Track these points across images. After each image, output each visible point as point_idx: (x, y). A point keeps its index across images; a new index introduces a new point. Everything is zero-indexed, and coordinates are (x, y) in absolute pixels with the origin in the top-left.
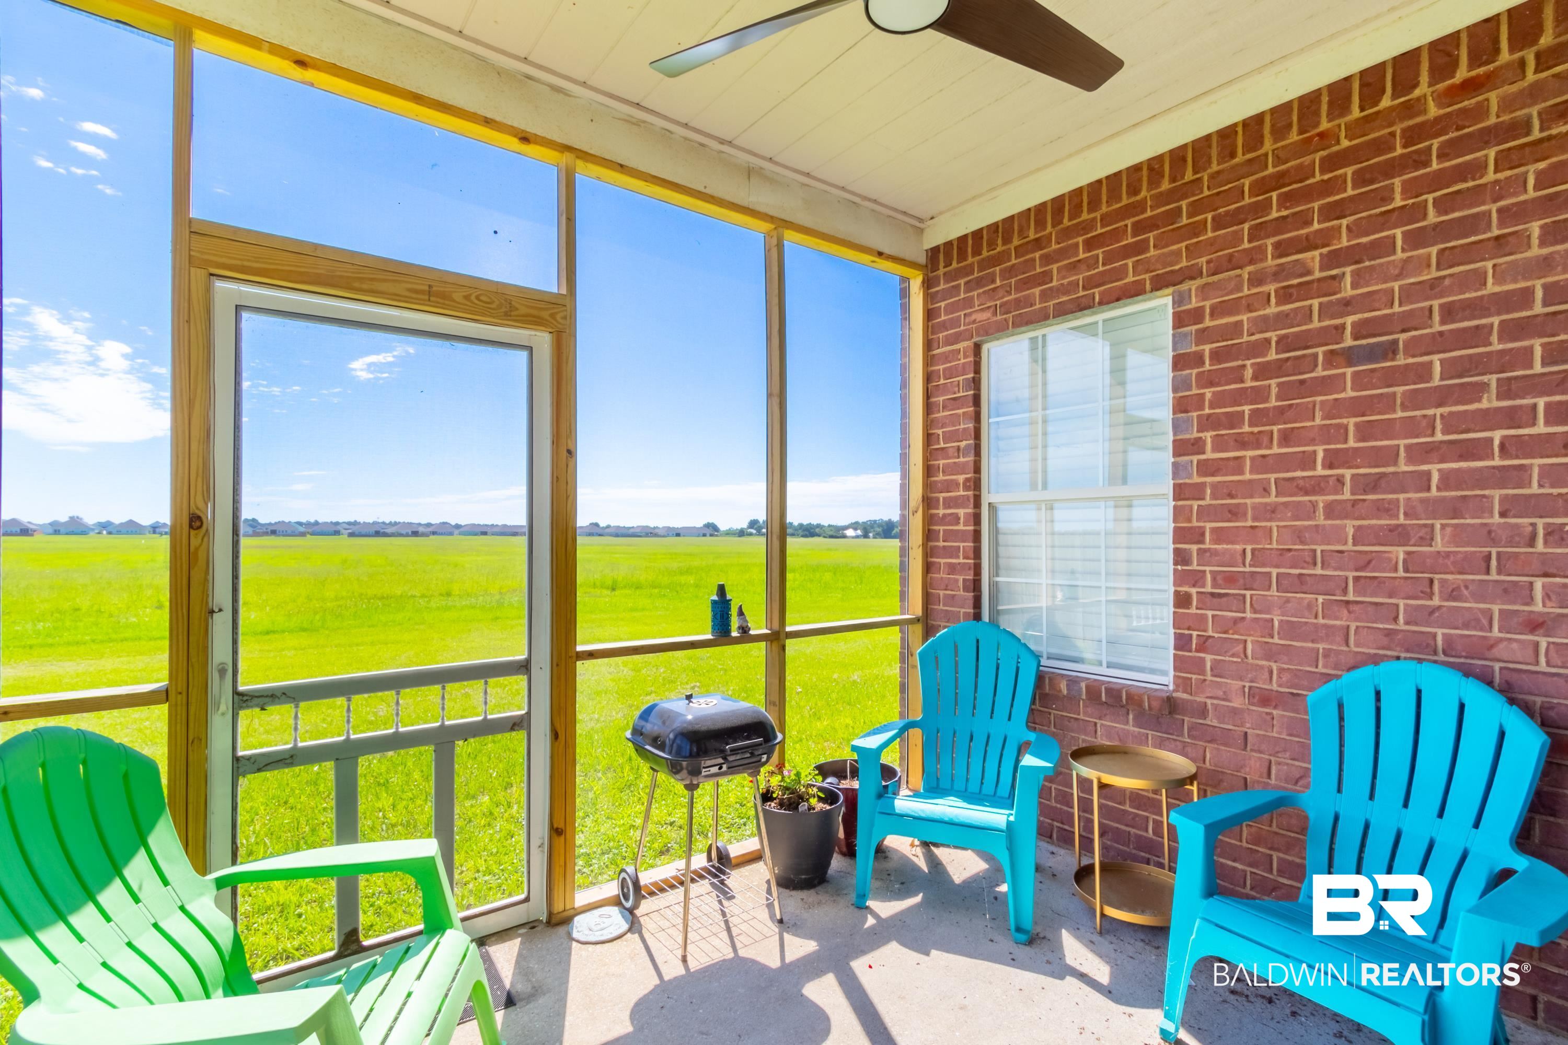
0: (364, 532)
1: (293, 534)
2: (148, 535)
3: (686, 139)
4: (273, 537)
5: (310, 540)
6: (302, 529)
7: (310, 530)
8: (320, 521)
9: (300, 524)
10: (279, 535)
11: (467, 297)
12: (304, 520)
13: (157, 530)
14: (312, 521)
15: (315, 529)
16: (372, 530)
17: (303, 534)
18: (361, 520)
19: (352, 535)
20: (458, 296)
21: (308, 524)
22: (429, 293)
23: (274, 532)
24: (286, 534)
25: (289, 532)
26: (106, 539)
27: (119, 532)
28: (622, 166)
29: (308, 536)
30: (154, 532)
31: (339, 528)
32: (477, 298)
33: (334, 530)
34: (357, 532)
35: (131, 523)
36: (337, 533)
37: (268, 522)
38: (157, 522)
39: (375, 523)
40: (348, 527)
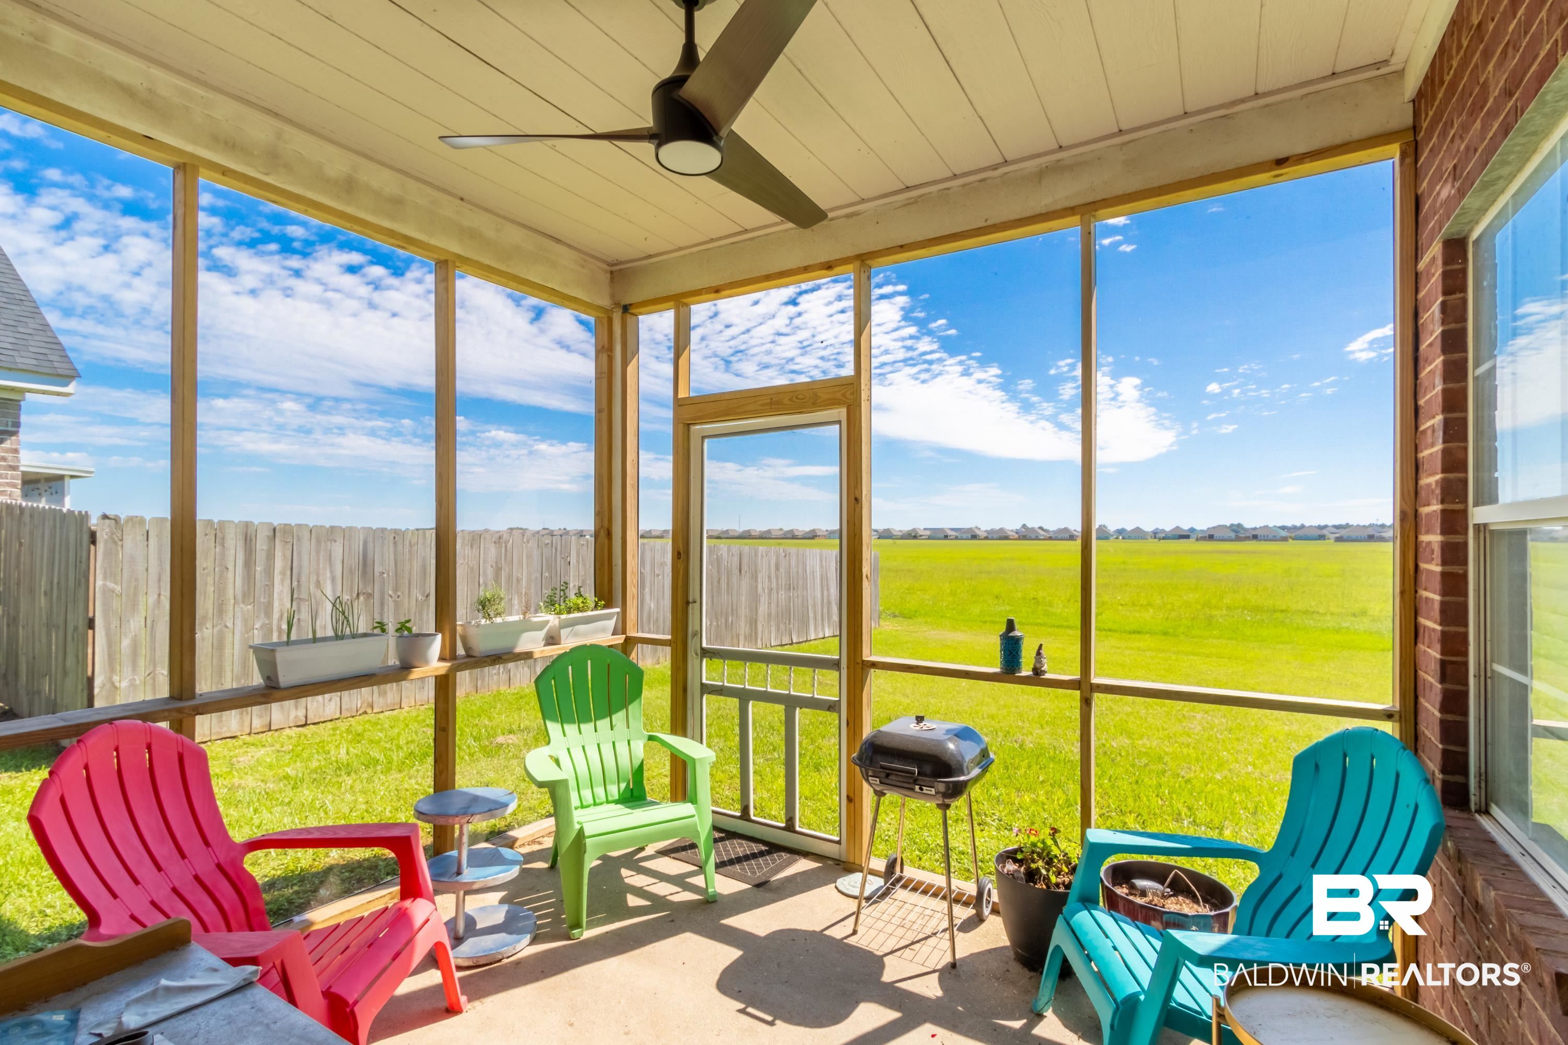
0: (1354, 535)
1: (1274, 539)
2: (1150, 540)
3: (964, 185)
4: (1254, 542)
5: (1292, 546)
6: (1284, 533)
7: (1293, 535)
8: (1307, 524)
9: (1283, 528)
10: (1260, 540)
11: (791, 400)
12: (1289, 524)
13: (1157, 536)
14: (1298, 524)
15: (1299, 534)
16: (1365, 534)
17: (1285, 539)
18: (1353, 522)
19: (1339, 539)
20: (786, 401)
21: (1295, 528)
22: (771, 404)
23: (1255, 537)
24: (1267, 539)
25: (1270, 537)
26: (1122, 544)
27: (1130, 538)
28: (901, 246)
29: (1290, 541)
30: (1155, 538)
31: (1325, 532)
32: (797, 398)
33: (1318, 535)
34: (1345, 537)
35: (1138, 529)
36: (1322, 537)
37: (1253, 526)
38: (1157, 529)
39: (1371, 526)
40: (1334, 530)
